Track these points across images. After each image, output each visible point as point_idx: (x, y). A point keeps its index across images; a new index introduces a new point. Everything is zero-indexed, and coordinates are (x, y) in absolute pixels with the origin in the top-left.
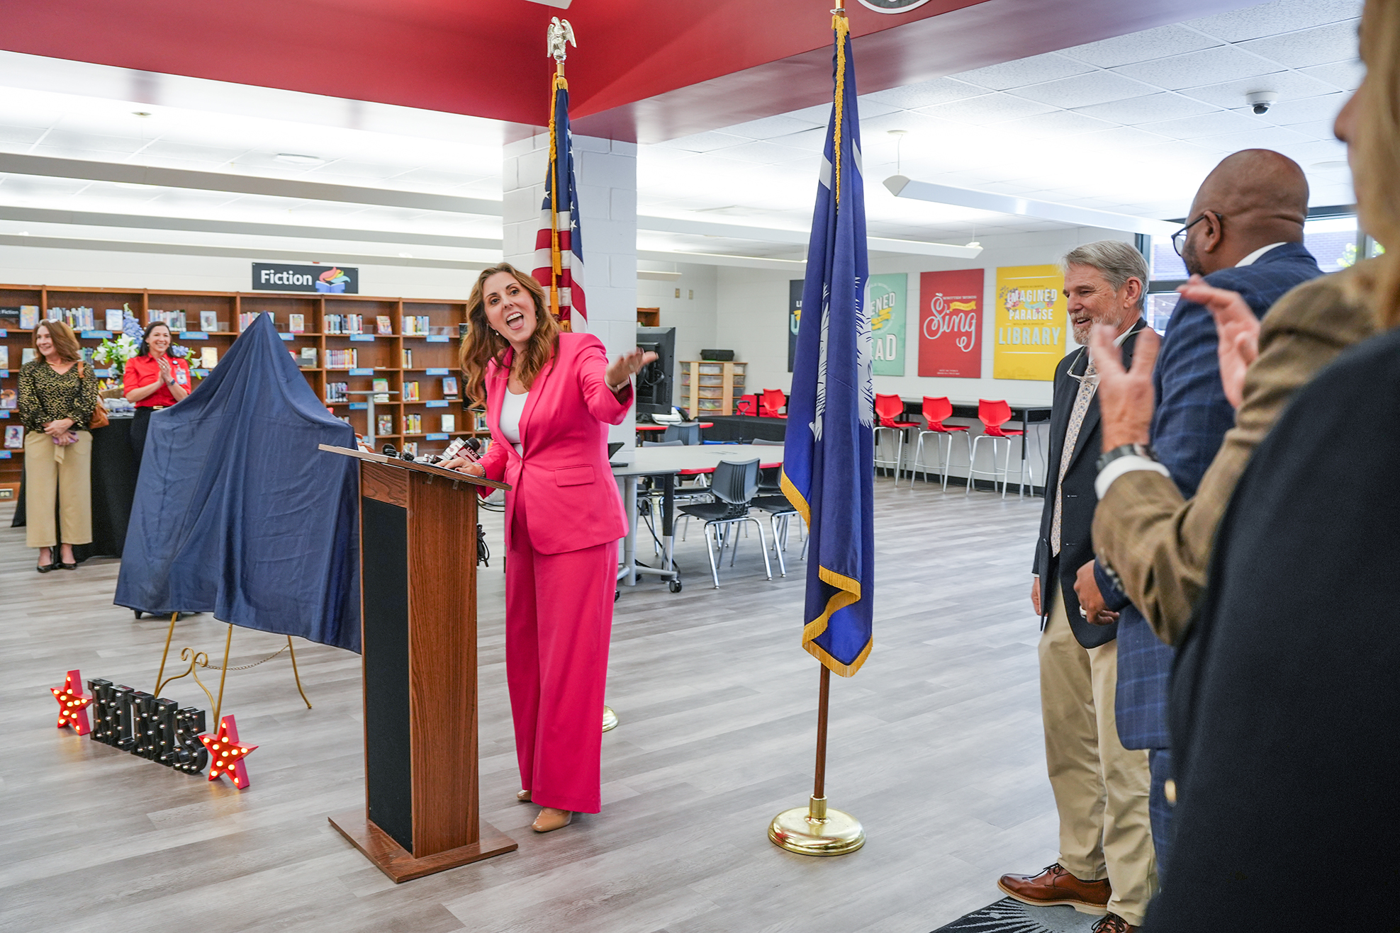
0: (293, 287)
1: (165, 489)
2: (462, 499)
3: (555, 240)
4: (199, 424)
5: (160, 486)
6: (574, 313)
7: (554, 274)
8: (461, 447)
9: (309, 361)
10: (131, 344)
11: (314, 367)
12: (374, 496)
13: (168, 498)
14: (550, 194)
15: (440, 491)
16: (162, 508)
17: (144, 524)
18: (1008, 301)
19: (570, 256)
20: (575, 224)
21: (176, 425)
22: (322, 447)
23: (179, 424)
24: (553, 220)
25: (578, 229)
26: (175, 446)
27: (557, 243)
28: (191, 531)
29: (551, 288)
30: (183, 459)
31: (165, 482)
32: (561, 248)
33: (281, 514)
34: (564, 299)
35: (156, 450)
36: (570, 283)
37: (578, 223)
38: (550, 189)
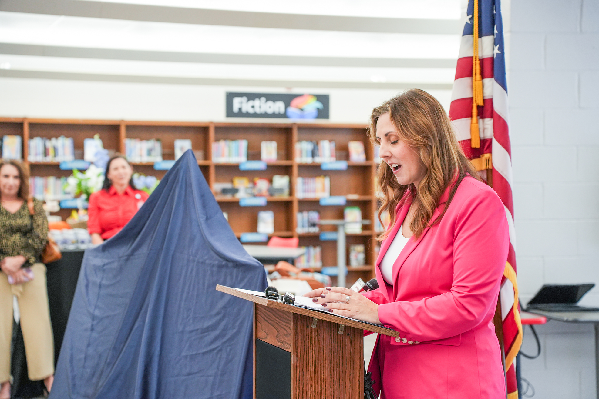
0: (265, 115)
1: (92, 326)
2: (348, 344)
3: (477, 68)
4: (127, 260)
5: (88, 322)
6: (496, 146)
7: (475, 105)
8: (360, 288)
9: (281, 190)
10: (99, 175)
11: (285, 196)
12: (265, 338)
13: (95, 335)
14: (472, 19)
15: (325, 335)
16: (89, 345)
17: (71, 360)
19: (493, 84)
20: (499, 49)
21: (106, 261)
22: (220, 288)
23: (110, 260)
24: (475, 47)
25: (501, 56)
26: (104, 282)
27: (478, 71)
28: (112, 368)
29: (472, 119)
30: (112, 295)
31: (94, 318)
32: (483, 76)
33: (194, 353)
34: (486, 131)
35: (87, 286)
36: (492, 114)
37: (501, 49)
38: (472, 13)
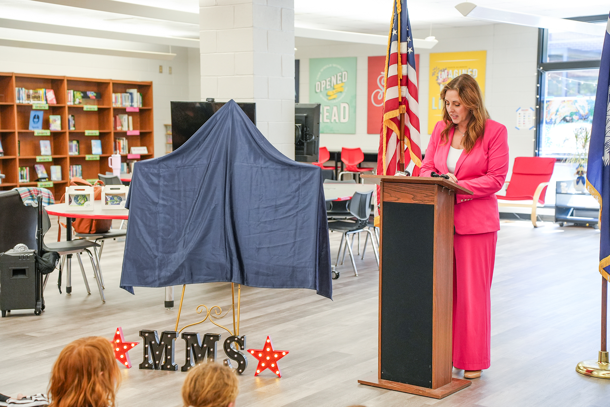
2: (451, 200)
3: (399, 59)
6: (411, 100)
12: (396, 201)
14: (397, 32)
18: (439, 77)
19: (409, 68)
24: (399, 47)
25: (413, 53)
29: (398, 87)
32: (403, 63)
34: (404, 93)
36: (408, 84)
37: (413, 49)
38: (397, 29)
